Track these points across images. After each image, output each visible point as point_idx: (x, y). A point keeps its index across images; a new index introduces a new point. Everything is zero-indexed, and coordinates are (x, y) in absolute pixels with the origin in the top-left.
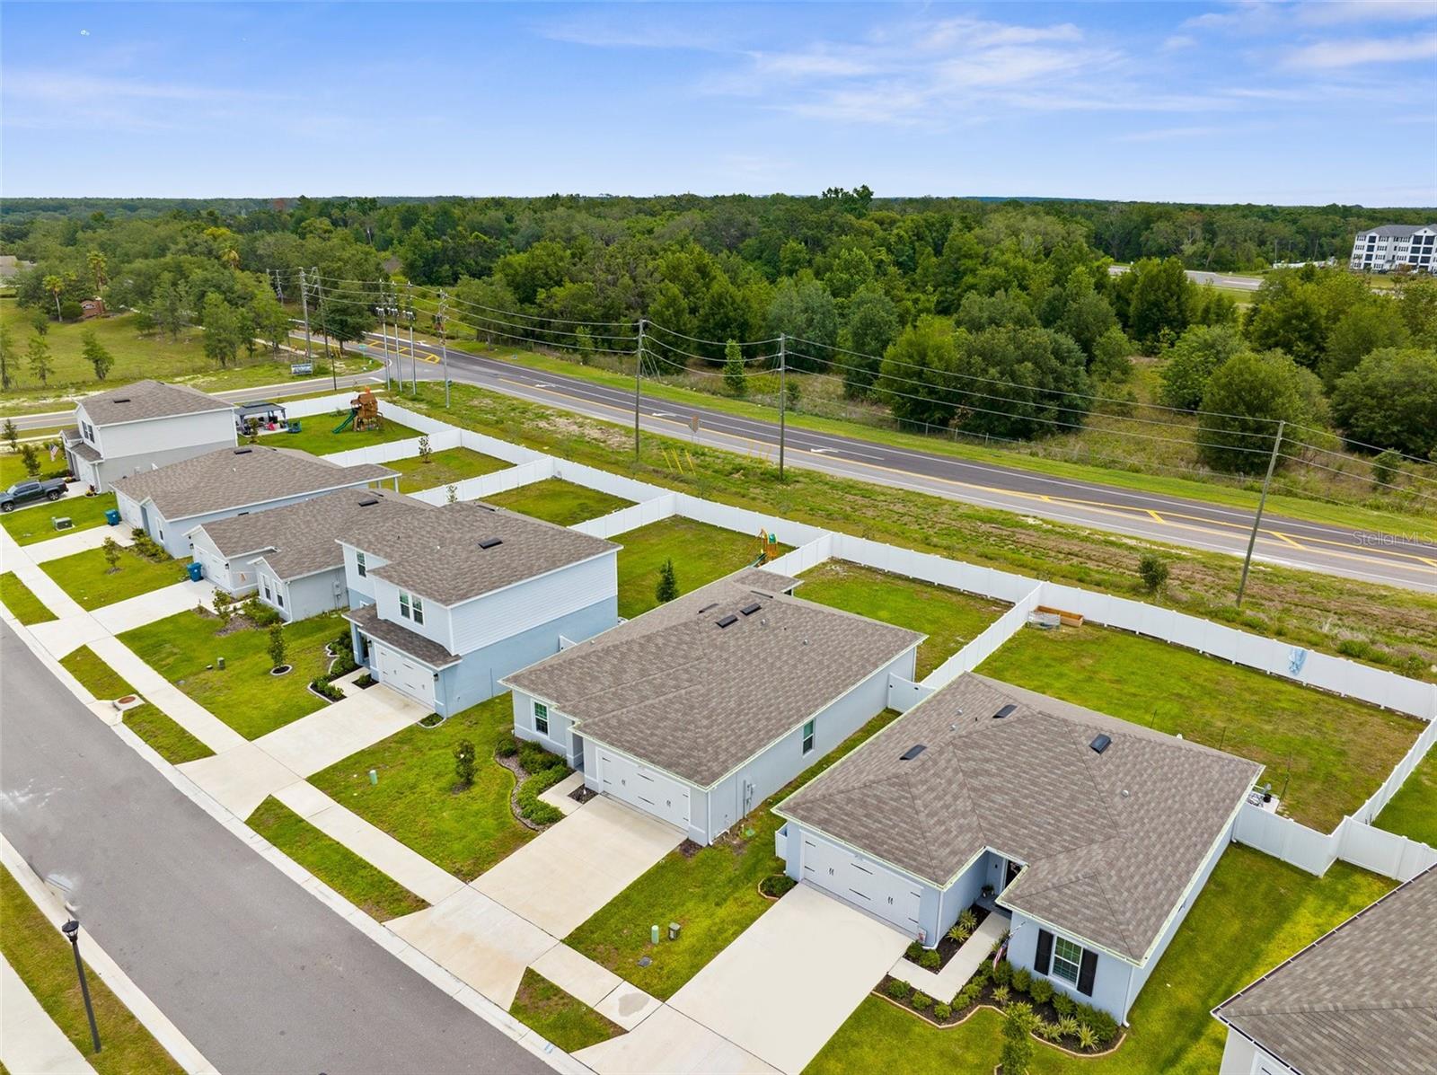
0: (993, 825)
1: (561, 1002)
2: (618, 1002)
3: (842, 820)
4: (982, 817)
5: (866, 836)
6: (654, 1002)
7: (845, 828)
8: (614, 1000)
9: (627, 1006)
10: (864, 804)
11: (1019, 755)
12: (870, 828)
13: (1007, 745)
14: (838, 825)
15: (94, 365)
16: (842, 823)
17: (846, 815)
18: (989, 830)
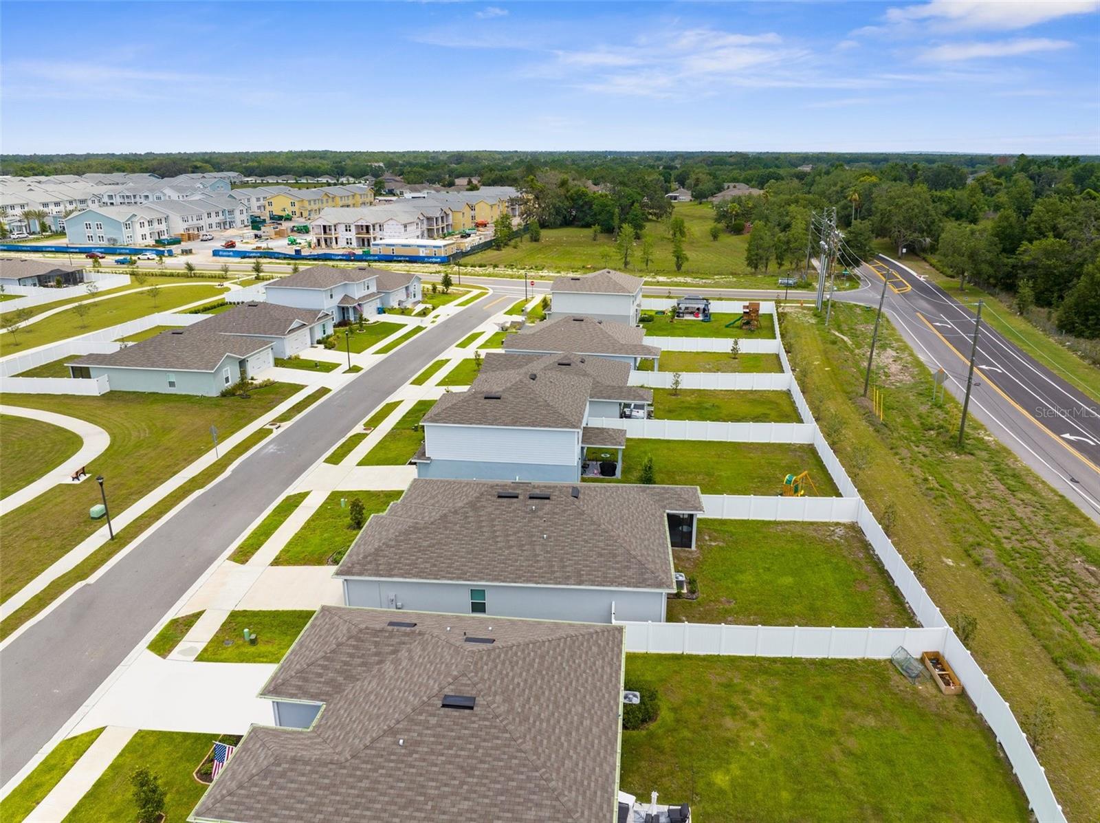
15: (675, 259)
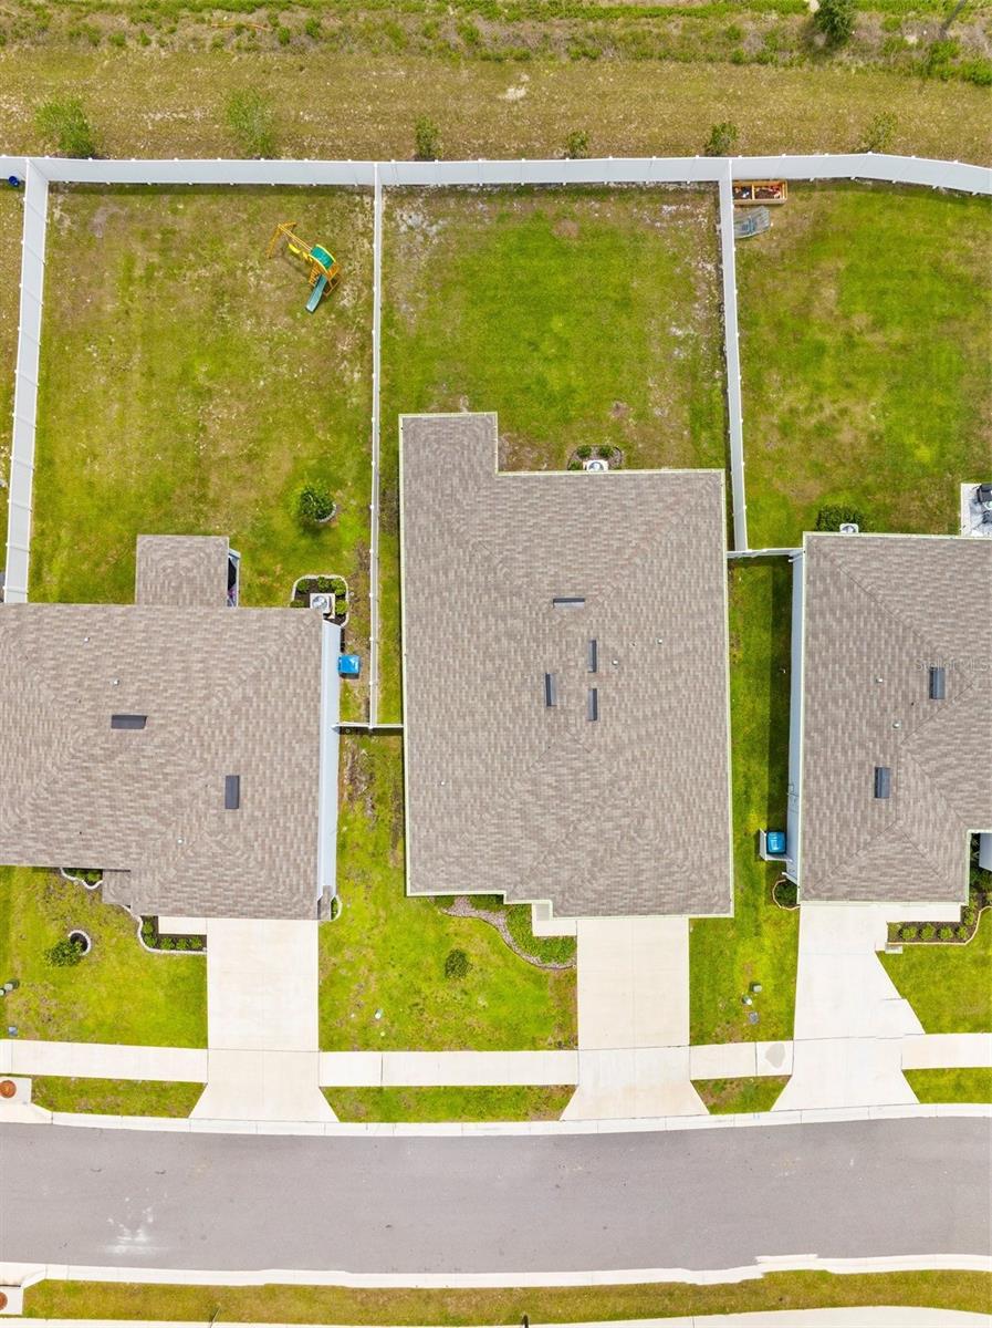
0: (968, 811)
1: (734, 1086)
2: (766, 1061)
3: (863, 886)
4: (957, 808)
5: (890, 891)
6: (787, 1044)
7: (870, 892)
8: (762, 1060)
9: (775, 1058)
10: (876, 867)
11: (973, 738)
12: (888, 884)
13: (959, 733)
14: (862, 892)
16: (864, 889)
17: (865, 881)
18: (967, 817)
